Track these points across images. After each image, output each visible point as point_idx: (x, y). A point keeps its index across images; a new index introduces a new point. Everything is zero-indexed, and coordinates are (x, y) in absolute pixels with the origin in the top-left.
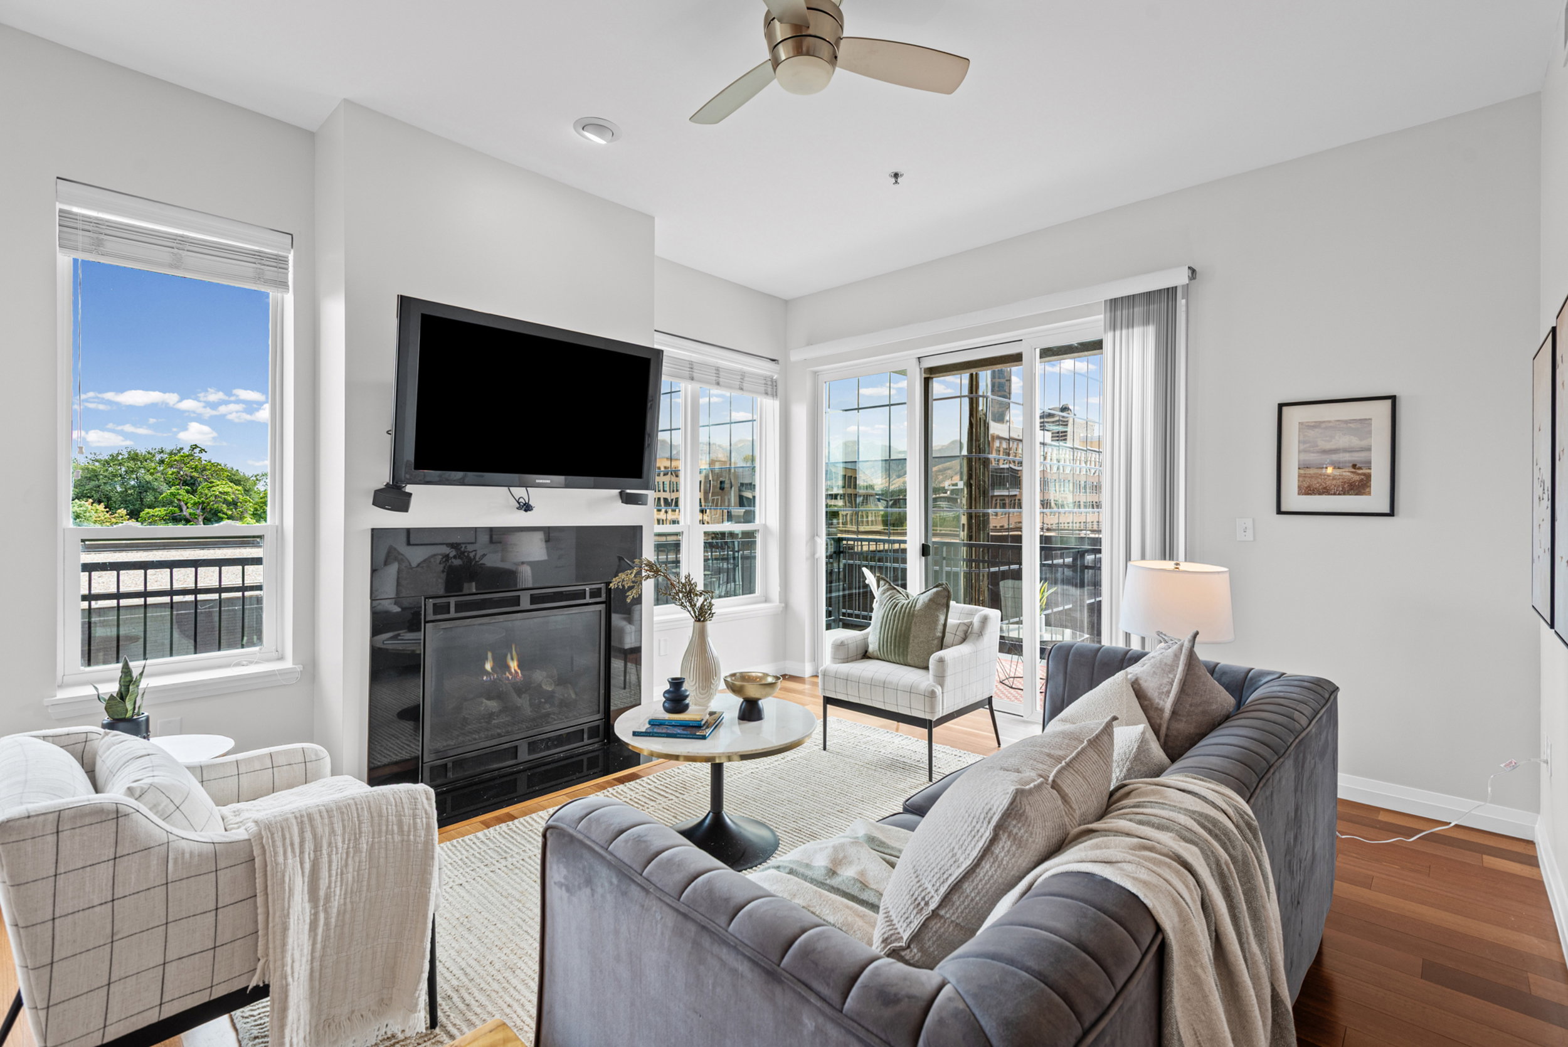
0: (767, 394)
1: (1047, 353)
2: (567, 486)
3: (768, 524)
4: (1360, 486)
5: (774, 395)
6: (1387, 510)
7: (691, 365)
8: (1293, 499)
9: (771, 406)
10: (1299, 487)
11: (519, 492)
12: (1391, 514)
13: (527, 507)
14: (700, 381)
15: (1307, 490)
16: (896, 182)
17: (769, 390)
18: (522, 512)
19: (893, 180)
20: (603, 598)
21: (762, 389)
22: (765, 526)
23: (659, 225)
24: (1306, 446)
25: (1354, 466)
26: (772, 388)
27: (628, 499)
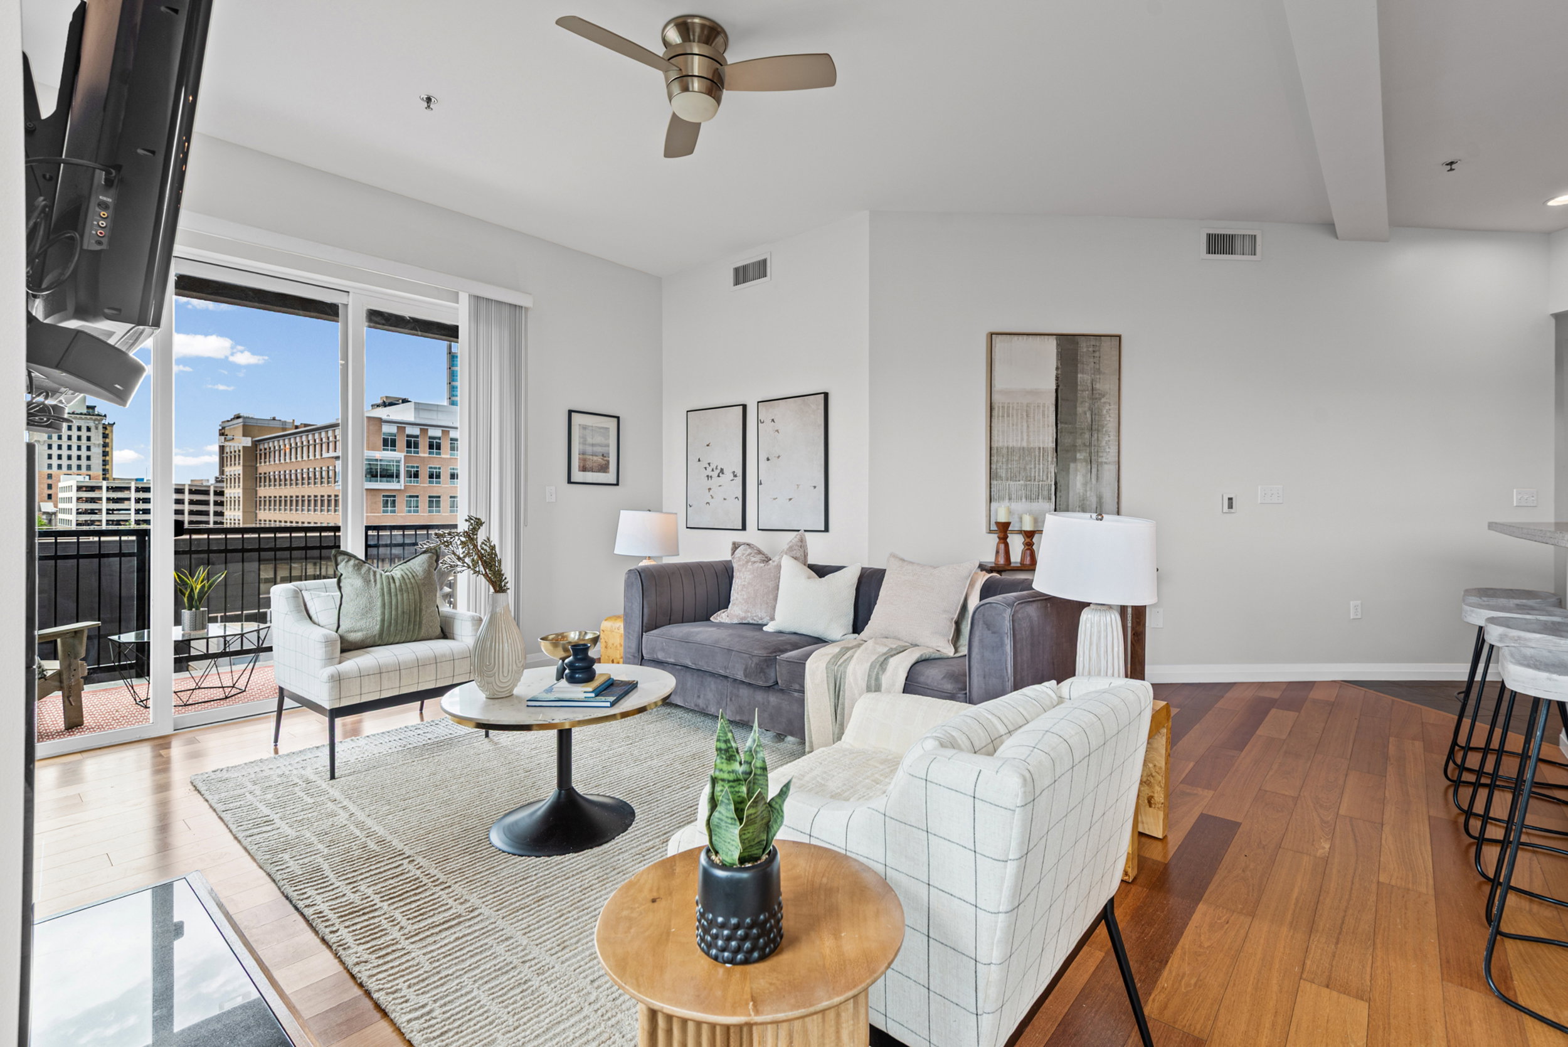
1: (380, 319)
4: (604, 468)
6: (615, 482)
8: (577, 476)
10: (579, 466)
12: (617, 484)
15: (584, 469)
16: (429, 107)
19: (425, 105)
24: (584, 442)
25: (603, 455)
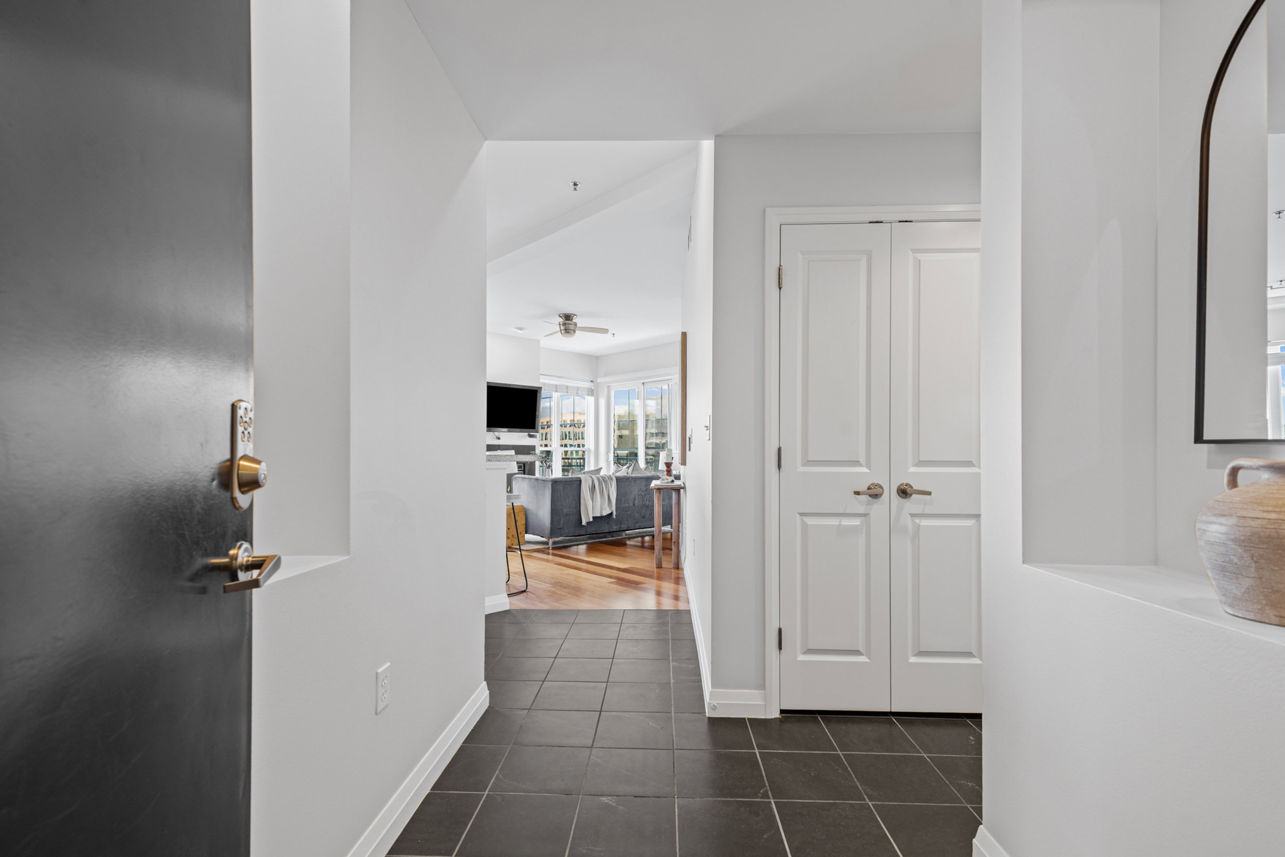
0: (589, 395)
2: (508, 432)
3: (590, 448)
5: (592, 395)
7: (556, 386)
9: (591, 400)
11: (497, 434)
13: (499, 438)
14: (559, 392)
17: (590, 393)
18: (497, 440)
20: (522, 469)
21: (587, 393)
22: (589, 449)
23: (541, 342)
26: (591, 392)
27: (531, 436)
